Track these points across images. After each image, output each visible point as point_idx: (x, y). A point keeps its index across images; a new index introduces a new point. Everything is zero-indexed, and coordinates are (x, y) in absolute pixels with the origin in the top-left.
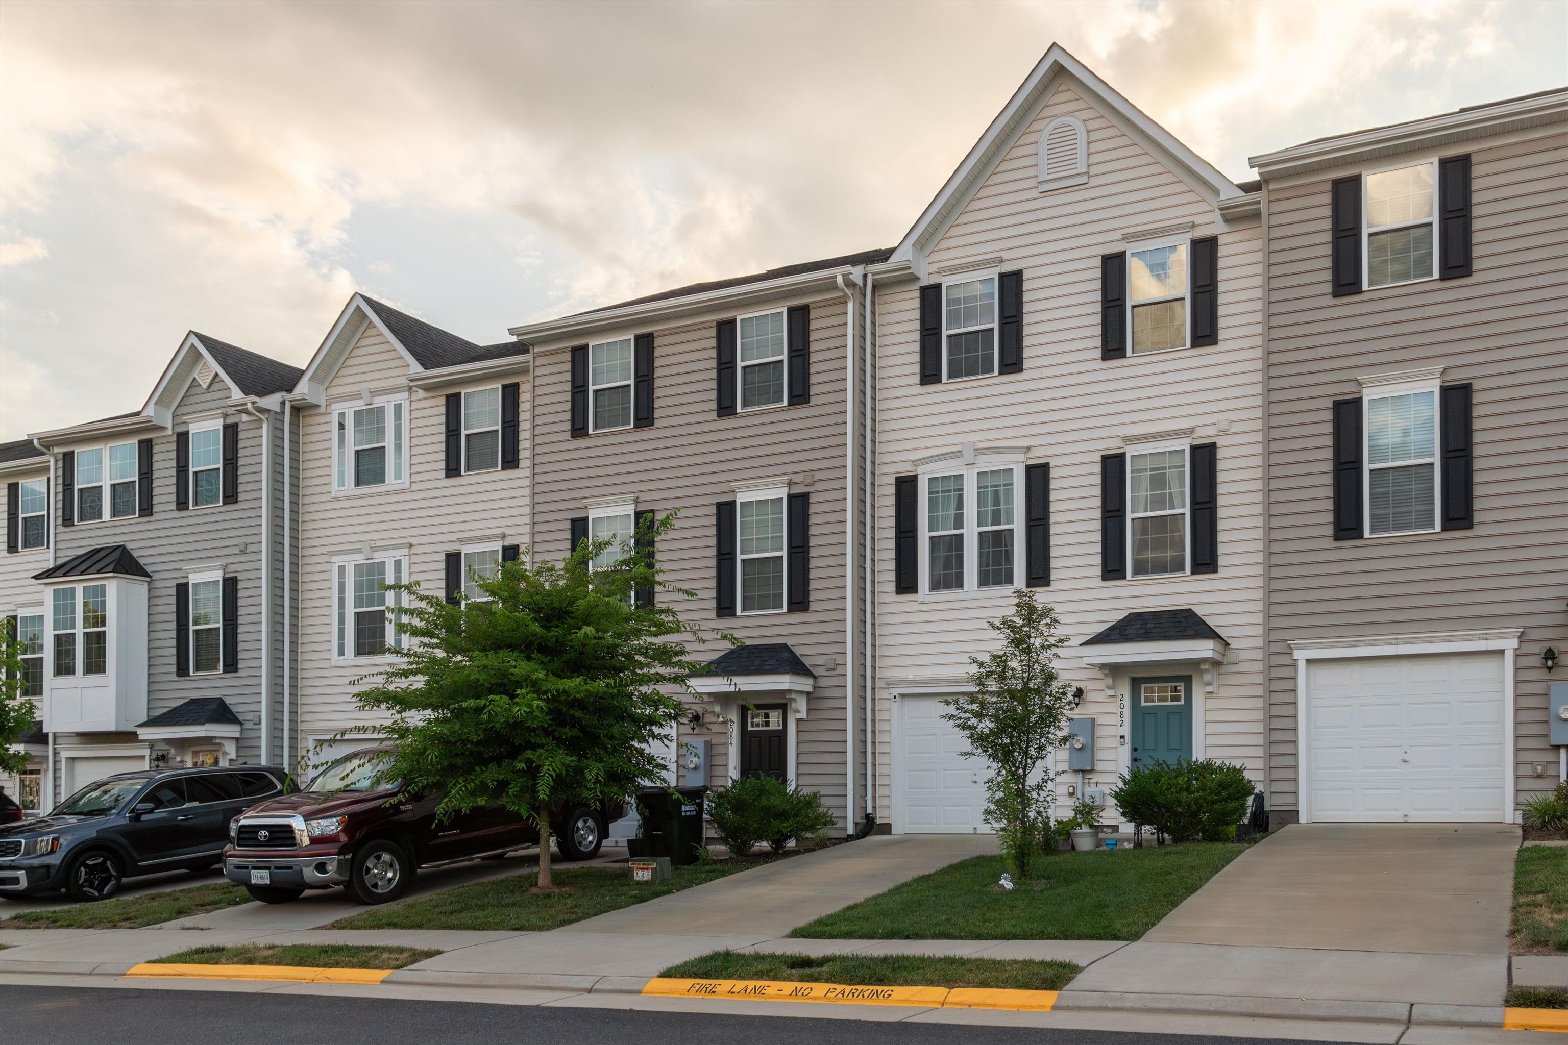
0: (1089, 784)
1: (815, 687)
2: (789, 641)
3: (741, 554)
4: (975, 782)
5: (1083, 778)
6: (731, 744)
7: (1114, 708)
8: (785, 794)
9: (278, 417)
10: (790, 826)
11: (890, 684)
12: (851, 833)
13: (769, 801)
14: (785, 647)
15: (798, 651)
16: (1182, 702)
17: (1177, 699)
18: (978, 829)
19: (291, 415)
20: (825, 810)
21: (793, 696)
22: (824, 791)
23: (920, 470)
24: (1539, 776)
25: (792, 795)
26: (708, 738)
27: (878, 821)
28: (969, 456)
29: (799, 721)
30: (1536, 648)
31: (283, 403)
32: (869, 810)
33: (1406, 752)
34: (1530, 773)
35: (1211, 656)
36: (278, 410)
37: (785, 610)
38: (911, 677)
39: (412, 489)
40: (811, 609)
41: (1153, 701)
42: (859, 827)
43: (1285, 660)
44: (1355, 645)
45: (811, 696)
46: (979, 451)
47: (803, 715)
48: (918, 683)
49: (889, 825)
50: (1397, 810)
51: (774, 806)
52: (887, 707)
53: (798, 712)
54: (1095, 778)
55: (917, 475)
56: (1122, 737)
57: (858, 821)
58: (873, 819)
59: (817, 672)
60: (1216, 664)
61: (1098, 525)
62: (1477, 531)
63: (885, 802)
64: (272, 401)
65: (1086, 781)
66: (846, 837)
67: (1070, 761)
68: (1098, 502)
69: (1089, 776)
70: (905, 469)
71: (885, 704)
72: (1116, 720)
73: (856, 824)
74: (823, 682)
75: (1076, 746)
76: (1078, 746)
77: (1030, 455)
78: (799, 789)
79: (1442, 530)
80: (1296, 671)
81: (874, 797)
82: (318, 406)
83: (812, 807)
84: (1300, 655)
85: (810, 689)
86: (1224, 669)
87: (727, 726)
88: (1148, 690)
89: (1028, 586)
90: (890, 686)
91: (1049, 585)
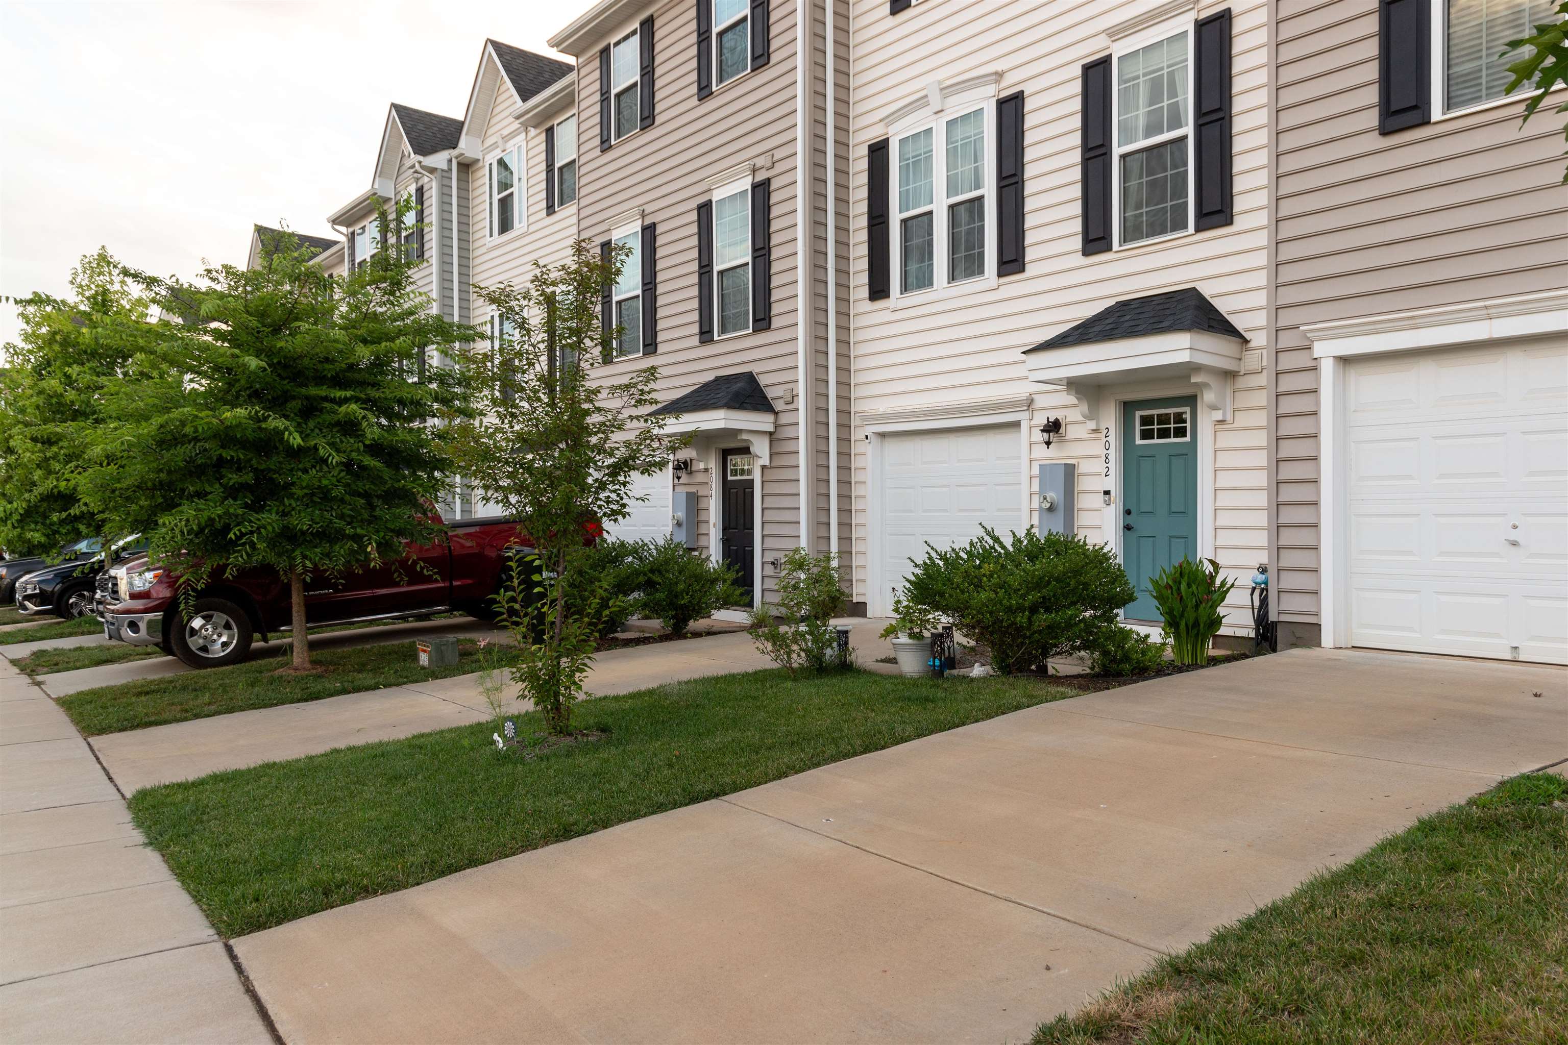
1: (778, 426)
2: (755, 368)
3: (717, 264)
6: (713, 497)
7: (1098, 448)
9: (445, 174)
11: (865, 420)
15: (763, 380)
16: (1187, 438)
17: (1183, 432)
19: (458, 171)
21: (755, 437)
23: (891, 130)
26: (692, 489)
27: (855, 600)
28: (935, 102)
29: (763, 467)
31: (450, 161)
33: (1515, 529)
35: (1187, 359)
36: (445, 167)
37: (750, 330)
38: (882, 410)
39: (530, 231)
40: (773, 326)
41: (1151, 437)
43: (1303, 359)
44: (1413, 325)
45: (774, 437)
46: (948, 90)
47: (765, 461)
48: (888, 418)
49: (865, 605)
52: (864, 451)
53: (761, 456)
55: (888, 139)
56: (1107, 493)
59: (777, 406)
60: (1230, 375)
61: (1078, 173)
63: (861, 574)
64: (439, 160)
68: (1078, 138)
70: (874, 134)
71: (862, 448)
72: (1099, 466)
75: (1043, 506)
76: (1045, 505)
77: (1004, 84)
80: (1319, 378)
81: (848, 567)
82: (478, 160)
84: (1324, 350)
85: (771, 428)
86: (1241, 382)
87: (709, 474)
88: (1146, 420)
89: (999, 274)
90: (865, 423)
91: (1023, 270)
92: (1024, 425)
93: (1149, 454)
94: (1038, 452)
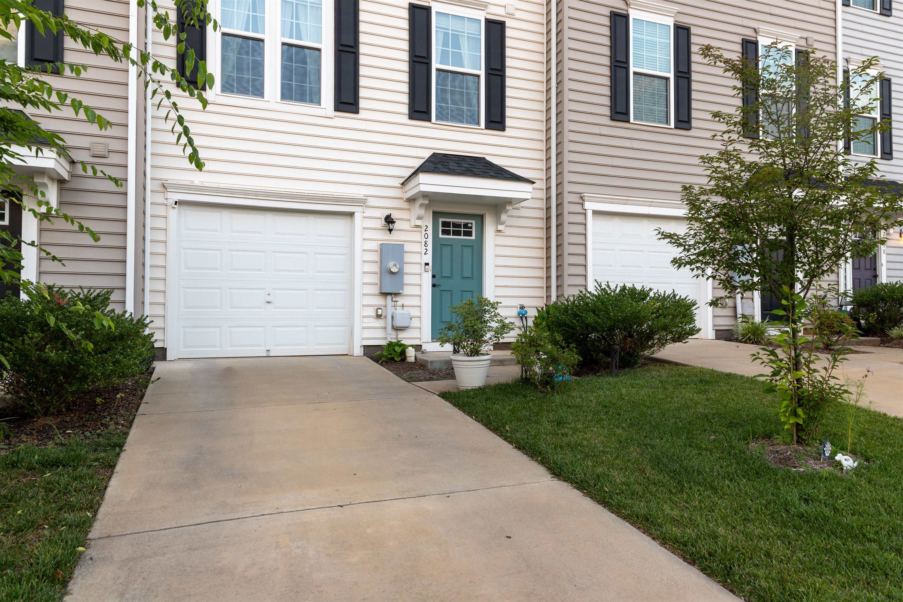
0: (396, 306)
1: (73, 176)
2: (27, 109)
4: (269, 303)
5: (391, 300)
7: (417, 237)
11: (166, 187)
15: (43, 125)
16: (473, 237)
17: (469, 234)
18: (271, 351)
21: (44, 180)
24: (725, 307)
35: (529, 197)
37: (21, 65)
38: (197, 183)
40: (65, 73)
41: (449, 234)
43: (576, 209)
44: (625, 203)
45: (66, 186)
49: (164, 350)
52: (164, 214)
54: (401, 301)
56: (427, 264)
61: (406, 67)
62: (693, 133)
65: (393, 303)
67: (380, 284)
68: (406, 45)
69: (397, 300)
71: (161, 211)
72: (421, 248)
75: (393, 270)
76: (395, 270)
79: (676, 128)
80: (586, 219)
84: (590, 206)
88: (445, 224)
89: (337, 109)
90: (168, 190)
91: (357, 112)
92: (358, 216)
93: (450, 245)
94: (369, 235)
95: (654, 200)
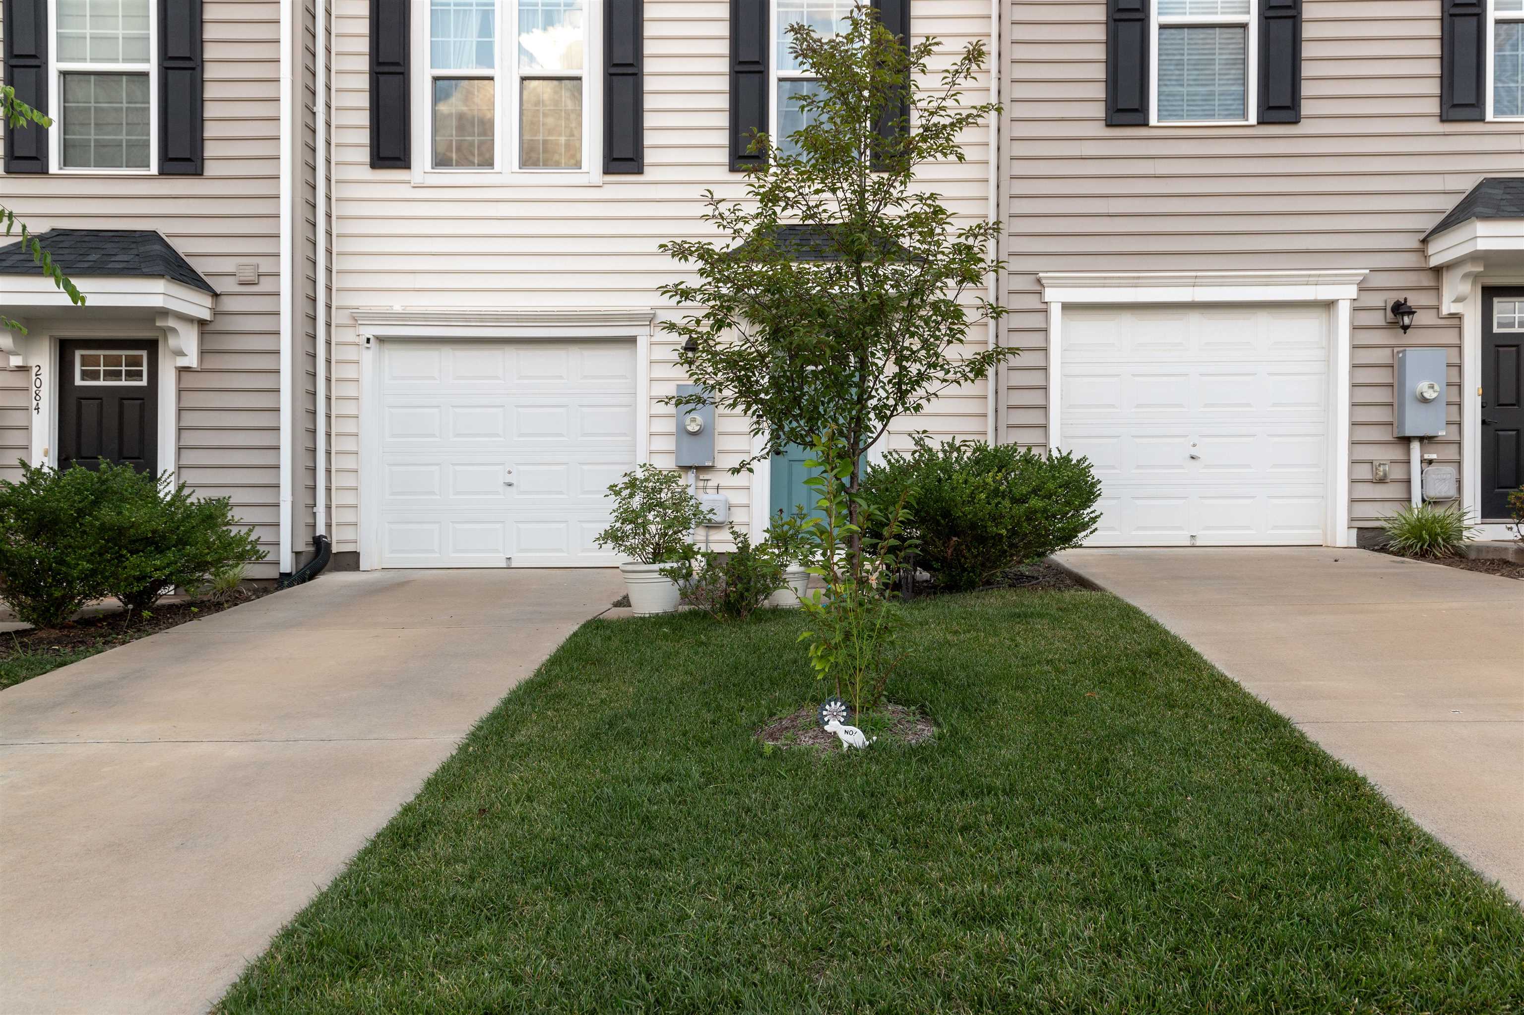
0: (705, 488)
2: (163, 228)
3: (59, 60)
4: (510, 485)
5: (697, 478)
6: (37, 409)
8: (155, 500)
10: (168, 565)
11: (357, 318)
12: (288, 571)
13: (119, 513)
14: (153, 236)
15: (181, 247)
18: (513, 560)
20: (244, 530)
21: (171, 323)
22: (237, 497)
24: (1382, 481)
25: (171, 504)
27: (335, 549)
29: (183, 370)
30: (1377, 300)
32: (321, 530)
33: (1194, 445)
34: (1369, 476)
37: (154, 169)
40: (207, 172)
42: (304, 560)
43: (1032, 302)
44: (1135, 284)
45: (208, 326)
47: (192, 360)
48: (410, 319)
49: (356, 555)
50: (1180, 528)
51: (133, 525)
52: (354, 357)
53: (181, 353)
54: (714, 479)
57: (301, 547)
58: (329, 545)
59: (218, 285)
61: (724, 84)
62: (1304, 127)
63: (348, 516)
65: (701, 484)
66: (277, 576)
67: (678, 452)
68: (724, 47)
69: (706, 477)
71: (351, 354)
73: (297, 554)
74: (229, 304)
75: (690, 428)
76: (693, 428)
78: (186, 492)
79: (1259, 123)
80: (1047, 320)
81: (329, 508)
83: (216, 525)
84: (1055, 296)
85: (206, 315)
87: (29, 377)
89: (607, 171)
90: (359, 322)
91: (640, 172)
92: (642, 342)
94: (660, 371)
95: (1199, 274)
